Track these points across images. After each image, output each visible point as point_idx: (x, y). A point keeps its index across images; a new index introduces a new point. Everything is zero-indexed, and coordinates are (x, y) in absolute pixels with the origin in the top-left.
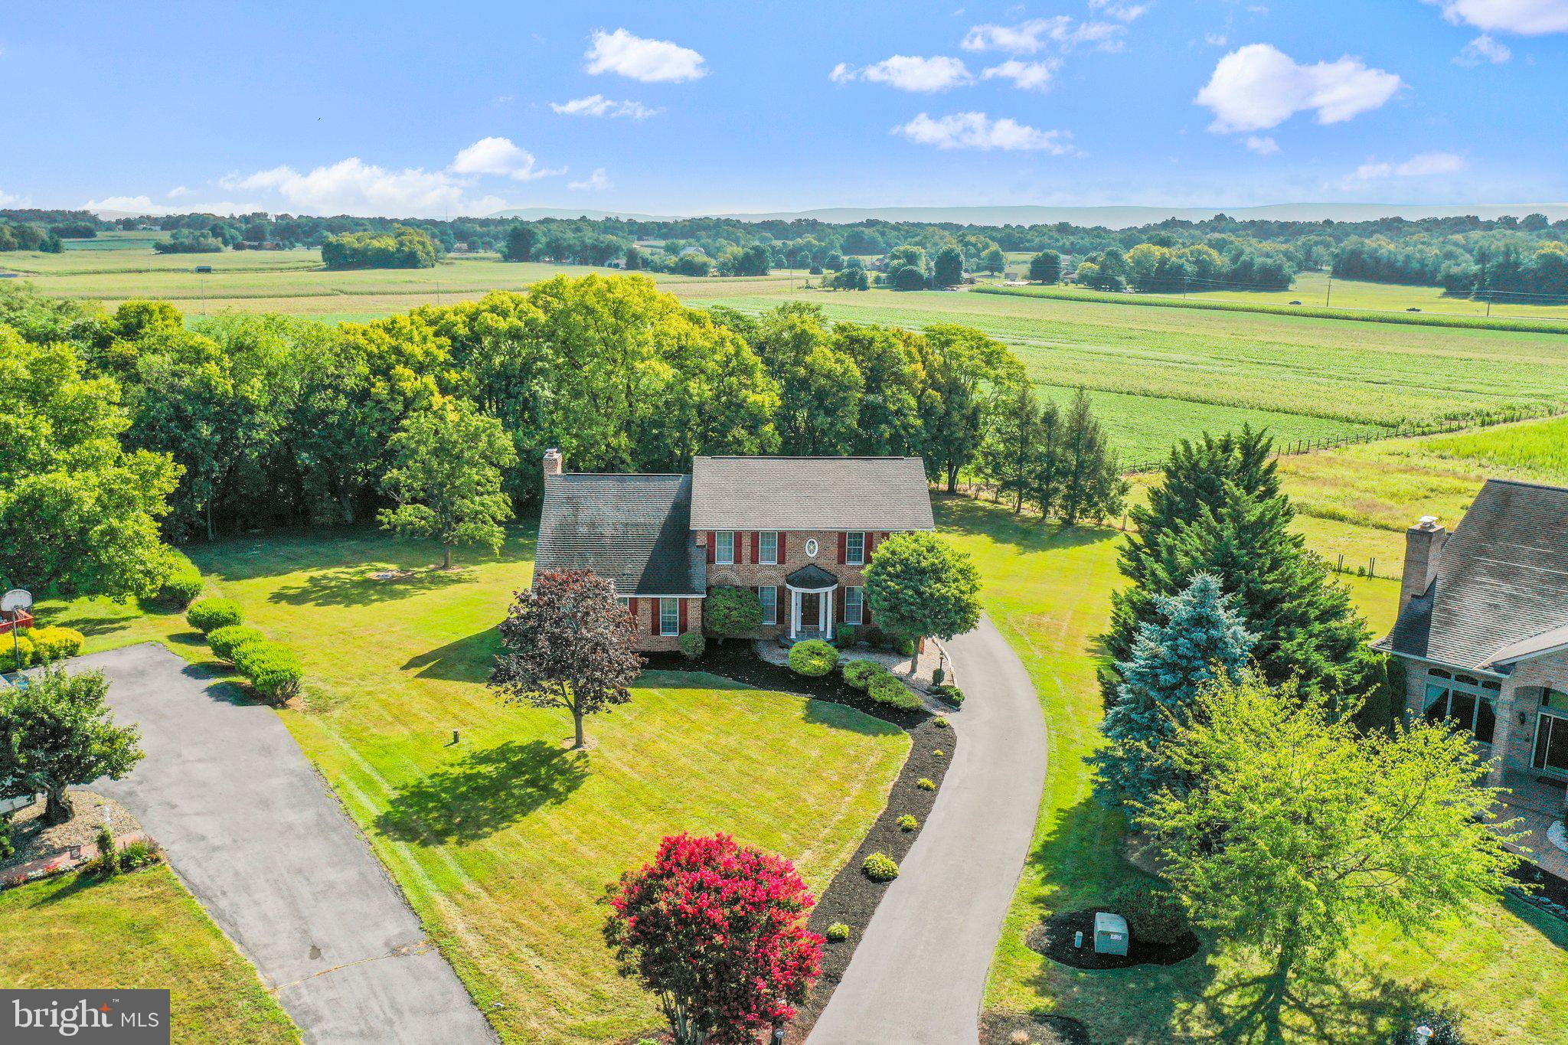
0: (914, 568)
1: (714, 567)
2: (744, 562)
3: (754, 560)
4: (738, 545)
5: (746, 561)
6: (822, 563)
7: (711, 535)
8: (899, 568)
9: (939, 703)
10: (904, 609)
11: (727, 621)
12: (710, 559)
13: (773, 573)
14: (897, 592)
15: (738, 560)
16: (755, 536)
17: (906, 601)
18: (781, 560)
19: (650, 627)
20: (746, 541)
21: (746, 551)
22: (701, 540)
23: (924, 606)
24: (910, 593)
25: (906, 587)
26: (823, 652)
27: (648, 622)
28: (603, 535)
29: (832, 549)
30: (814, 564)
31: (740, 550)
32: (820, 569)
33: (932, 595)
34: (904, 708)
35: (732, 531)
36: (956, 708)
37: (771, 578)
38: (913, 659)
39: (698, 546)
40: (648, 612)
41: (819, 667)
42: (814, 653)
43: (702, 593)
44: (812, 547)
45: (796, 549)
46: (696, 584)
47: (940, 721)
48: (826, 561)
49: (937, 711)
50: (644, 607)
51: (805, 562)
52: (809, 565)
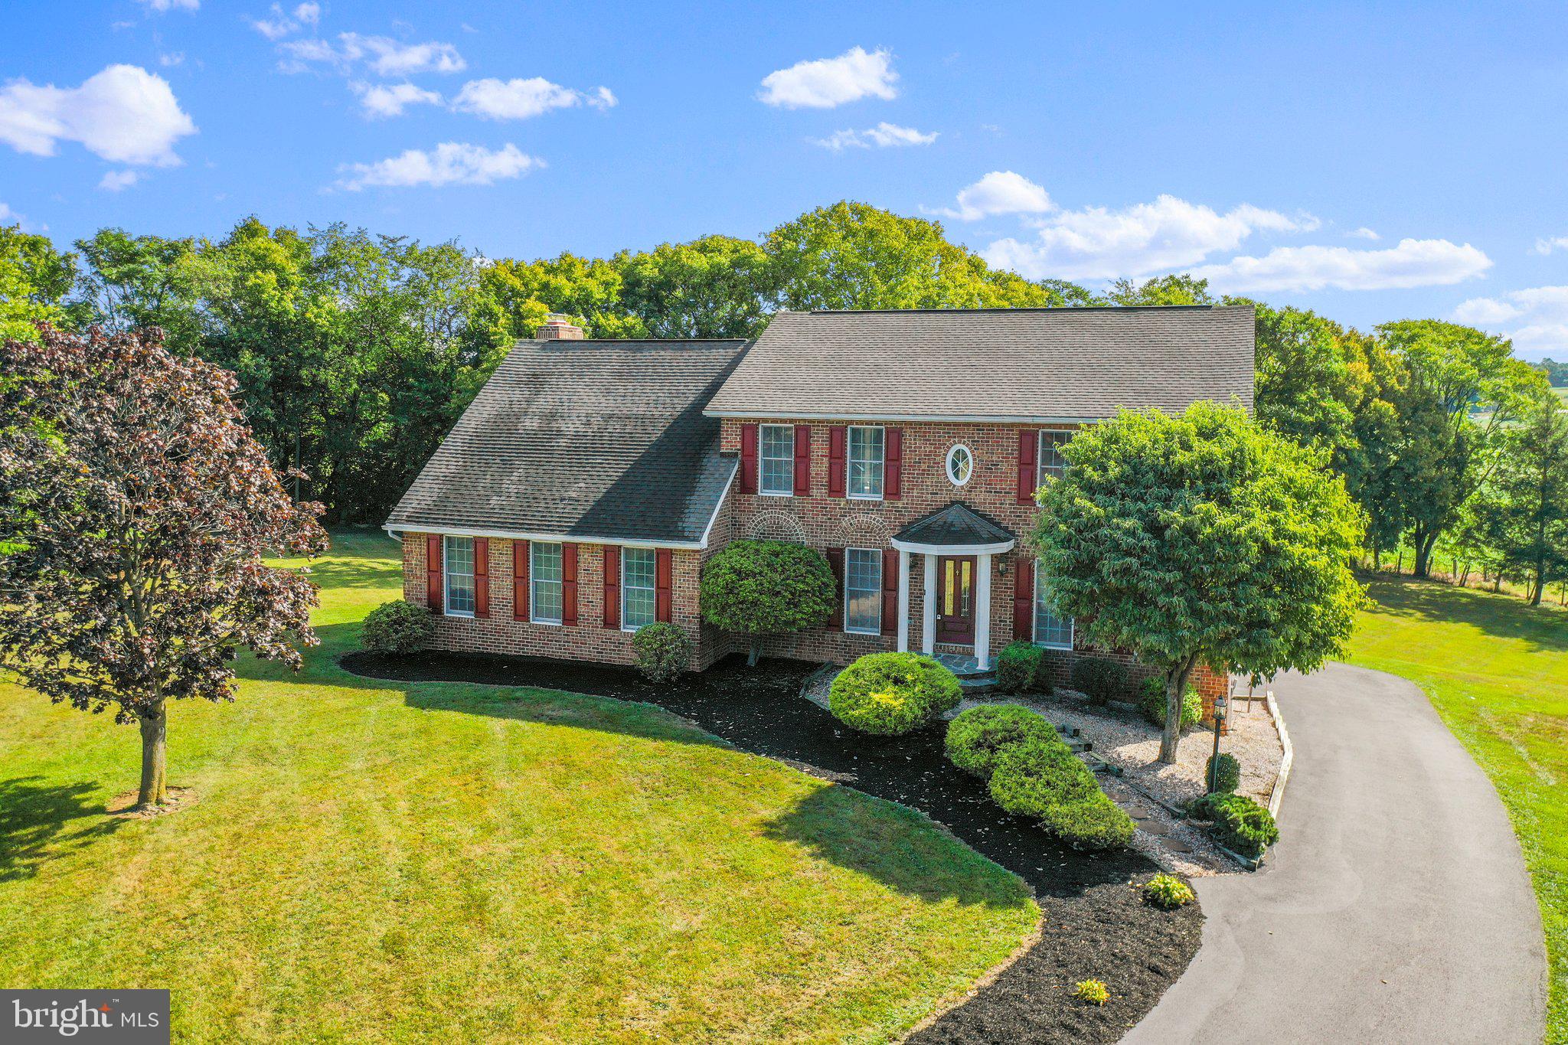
0: (1153, 468)
1: (753, 498)
2: (814, 492)
3: (836, 488)
4: (803, 457)
5: (818, 492)
6: (981, 499)
7: (749, 429)
8: (1114, 471)
10: (1109, 565)
11: (731, 599)
12: (746, 484)
13: (875, 519)
14: (1095, 524)
15: (802, 487)
16: (837, 432)
17: (1116, 546)
18: (893, 491)
19: (599, 610)
20: (819, 448)
21: (819, 468)
22: (730, 441)
24: (1128, 523)
25: (1124, 514)
26: (909, 677)
27: (598, 598)
28: (559, 433)
29: (1004, 467)
30: (963, 503)
31: (808, 467)
32: (976, 512)
33: (1189, 531)
34: (1071, 837)
35: (791, 421)
36: (1244, 862)
37: (870, 530)
38: (1167, 731)
39: (723, 455)
40: (598, 577)
41: (889, 711)
42: (888, 677)
43: (697, 540)
44: (961, 465)
45: (924, 466)
46: (690, 521)
47: (1167, 890)
48: (991, 497)
49: (1175, 863)
50: (590, 567)
51: (944, 498)
52: (953, 503)
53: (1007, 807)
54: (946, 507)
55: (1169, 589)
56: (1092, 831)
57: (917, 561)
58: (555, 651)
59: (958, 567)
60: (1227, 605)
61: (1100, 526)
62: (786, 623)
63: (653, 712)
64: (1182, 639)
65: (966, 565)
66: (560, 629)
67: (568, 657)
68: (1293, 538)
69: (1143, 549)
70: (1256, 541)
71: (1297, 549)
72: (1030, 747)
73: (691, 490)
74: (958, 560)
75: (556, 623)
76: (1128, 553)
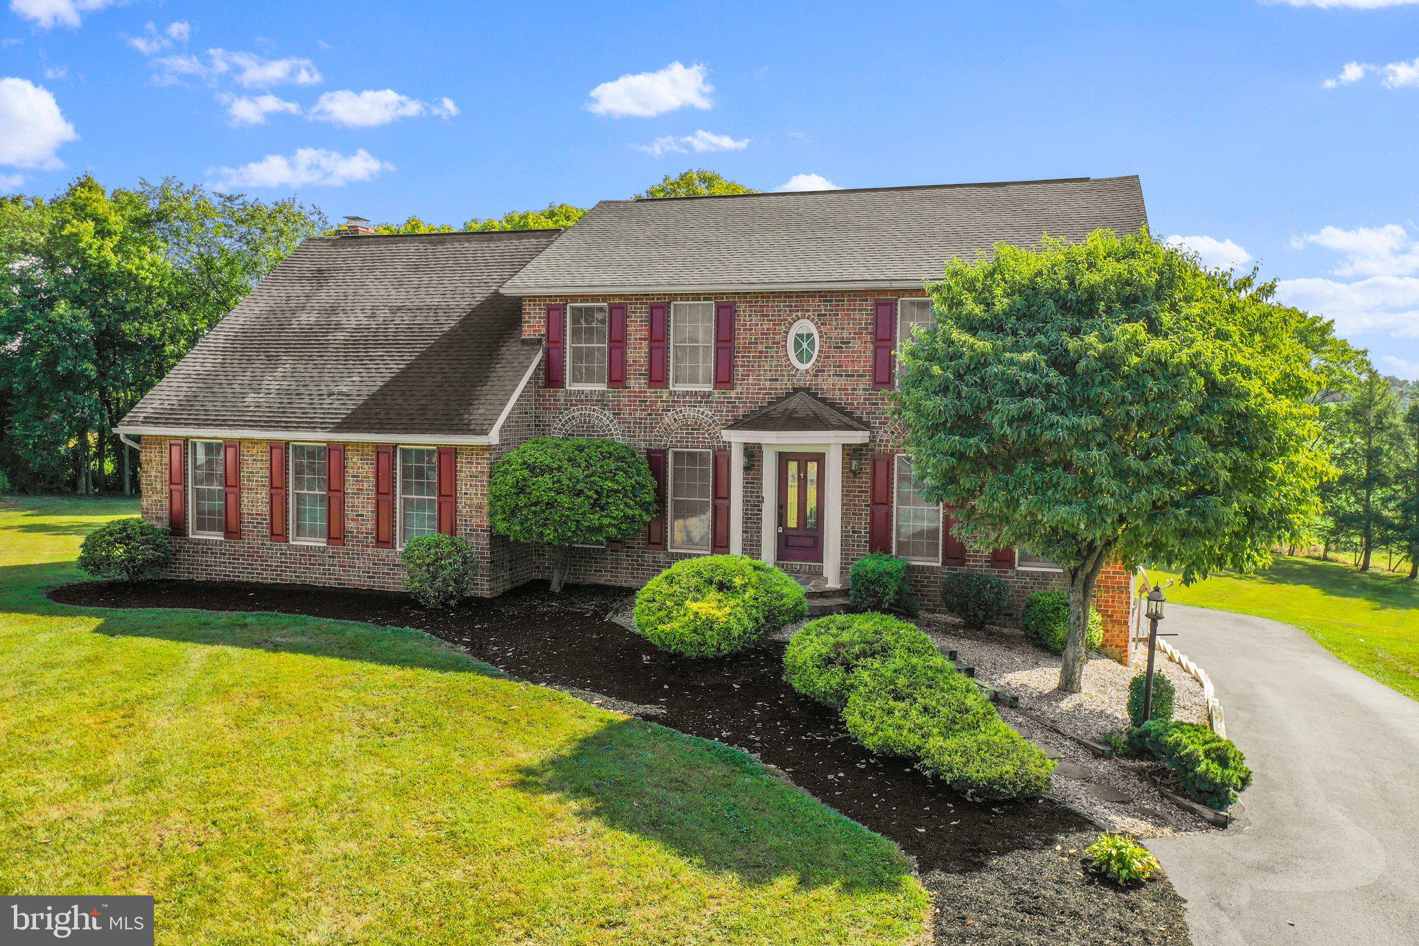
0: (1054, 294)
1: (561, 394)
2: (632, 383)
3: (657, 377)
4: (618, 342)
6: (829, 384)
7: (554, 307)
8: (1001, 303)
9: (1134, 786)
11: (523, 500)
12: (551, 376)
13: (704, 413)
14: (981, 362)
15: (617, 379)
16: (657, 310)
18: (724, 379)
19: (370, 525)
20: (637, 329)
21: (637, 353)
22: (533, 326)
23: (1081, 403)
24: (1026, 356)
26: (738, 581)
27: (368, 511)
28: (338, 327)
29: (857, 345)
30: (807, 390)
31: (624, 354)
32: (823, 400)
33: (1110, 362)
34: (965, 783)
35: (605, 297)
36: (1209, 814)
37: (697, 426)
38: (1070, 652)
39: (524, 342)
40: (369, 485)
41: (710, 623)
42: (710, 582)
43: (484, 432)
44: (805, 345)
45: (761, 347)
46: (479, 412)
47: (1121, 859)
48: (841, 382)
49: (1113, 817)
50: (360, 470)
51: (785, 384)
52: (796, 390)
53: (870, 743)
54: (788, 395)
55: (1084, 439)
56: (993, 773)
57: (753, 454)
58: (317, 577)
59: (802, 469)
60: (1162, 461)
61: (986, 364)
62: (591, 530)
63: (416, 639)
64: (1102, 509)
65: (812, 468)
66: (324, 550)
67: (333, 583)
68: (1247, 372)
69: (1049, 387)
70: (1201, 373)
71: (1255, 386)
72: (899, 663)
73: (483, 380)
74: (803, 459)
75: (320, 543)
76: (1030, 392)
